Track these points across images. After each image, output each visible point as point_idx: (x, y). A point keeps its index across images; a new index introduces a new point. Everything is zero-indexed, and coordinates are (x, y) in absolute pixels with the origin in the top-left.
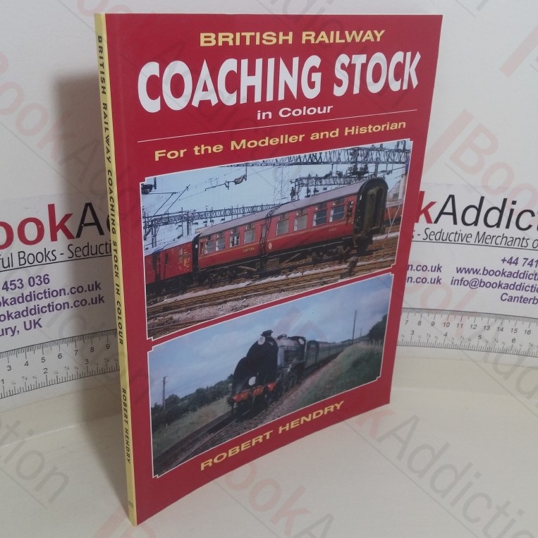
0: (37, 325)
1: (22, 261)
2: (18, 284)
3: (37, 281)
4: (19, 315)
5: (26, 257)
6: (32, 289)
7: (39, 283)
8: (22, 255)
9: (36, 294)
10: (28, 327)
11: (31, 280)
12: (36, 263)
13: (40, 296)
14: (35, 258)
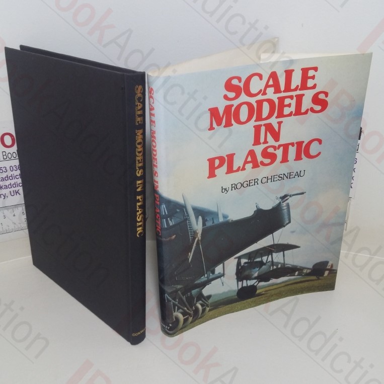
0: (17, 194)
1: (5, 157)
2: (4, 169)
3: (14, 168)
4: (6, 187)
5: (7, 155)
6: (12, 173)
7: (16, 169)
8: (4, 153)
9: (15, 175)
10: (13, 194)
11: (11, 168)
12: (13, 158)
13: (17, 177)
14: (12, 155)
